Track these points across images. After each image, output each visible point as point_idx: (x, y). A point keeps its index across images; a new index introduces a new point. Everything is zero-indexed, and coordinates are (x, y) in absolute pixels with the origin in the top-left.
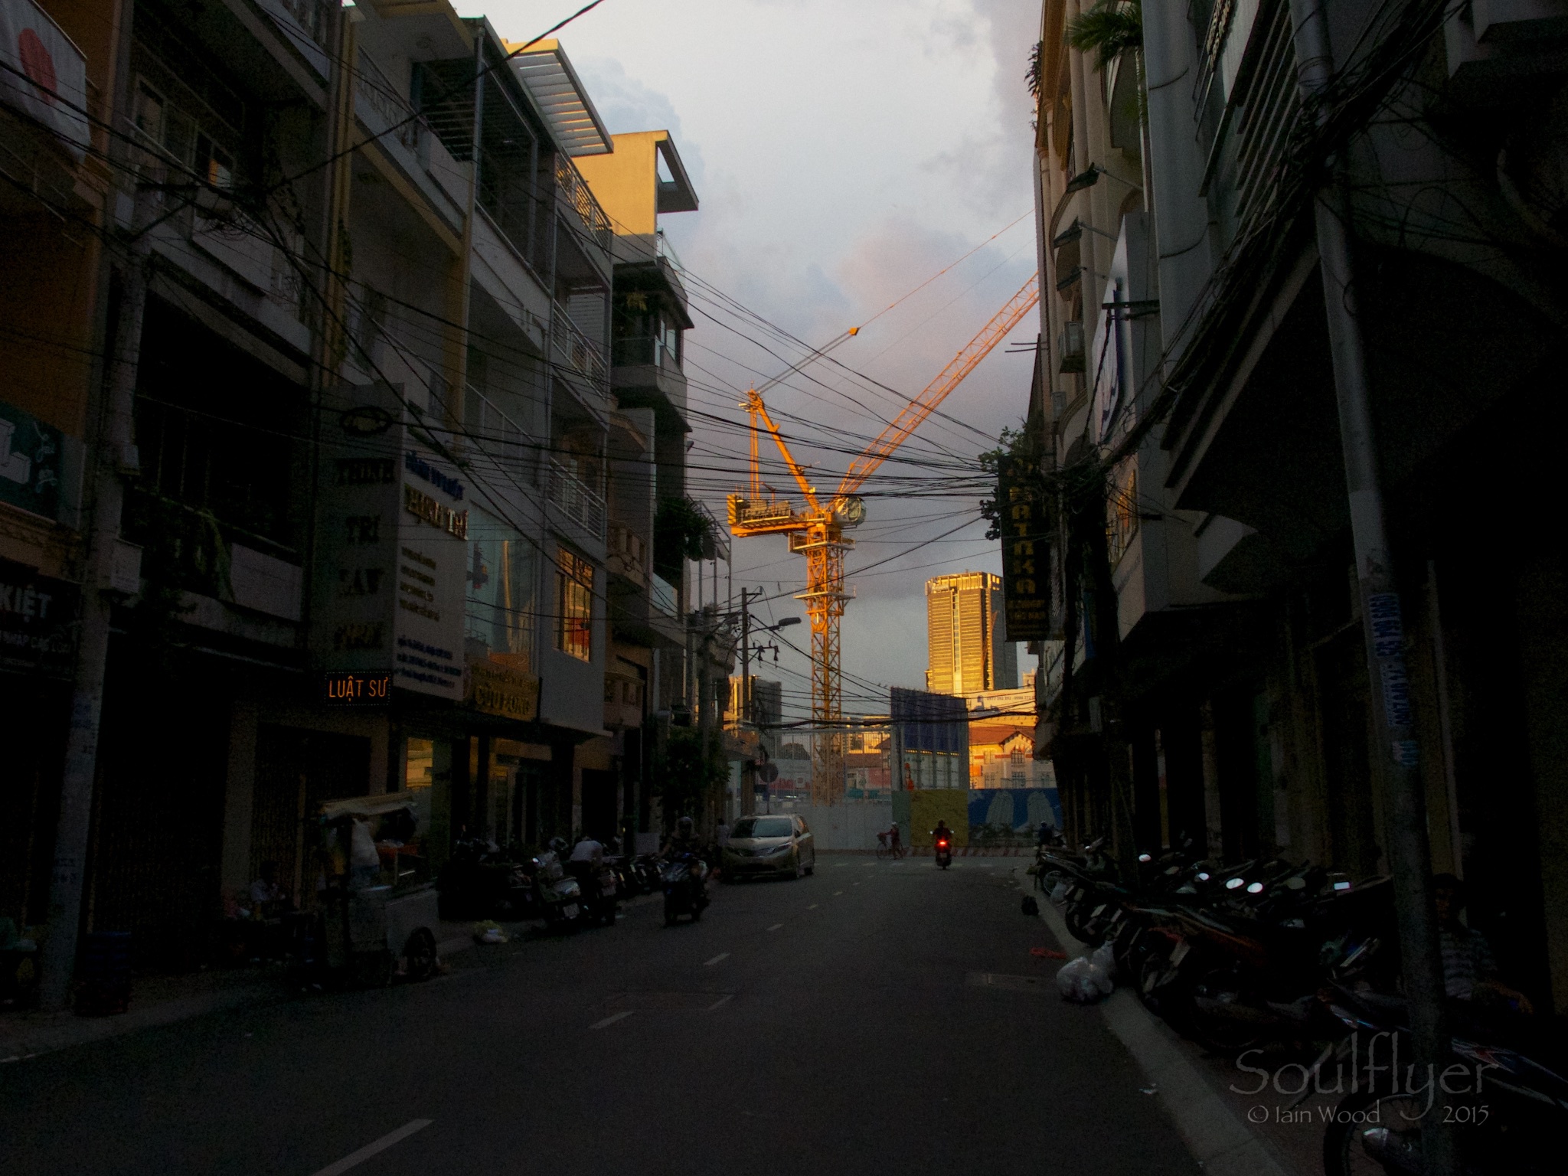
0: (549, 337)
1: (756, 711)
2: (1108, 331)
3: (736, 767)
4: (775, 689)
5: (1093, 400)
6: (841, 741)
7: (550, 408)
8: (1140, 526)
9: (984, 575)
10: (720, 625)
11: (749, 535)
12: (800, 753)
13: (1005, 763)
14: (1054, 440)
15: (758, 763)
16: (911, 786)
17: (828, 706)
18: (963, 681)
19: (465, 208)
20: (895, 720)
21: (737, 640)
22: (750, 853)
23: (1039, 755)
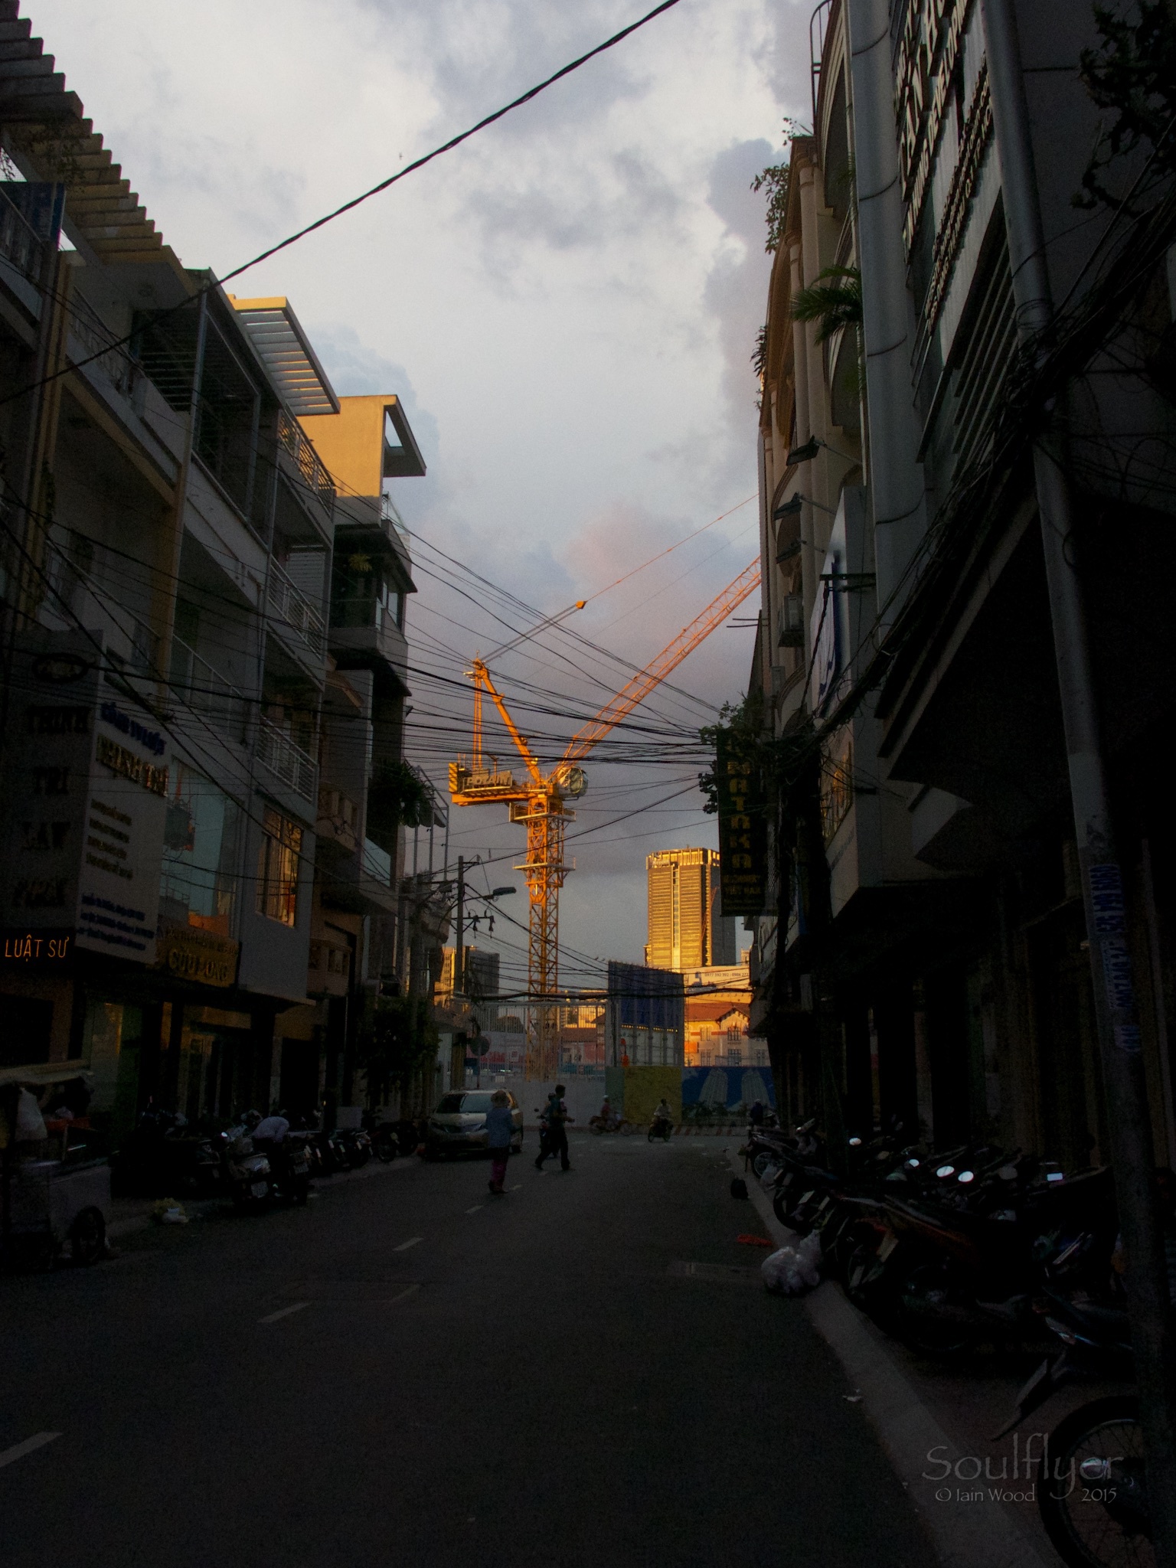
0: (265, 592)
1: (468, 982)
2: (826, 603)
3: (446, 1040)
4: (493, 961)
5: (810, 673)
6: (559, 1015)
7: (262, 662)
8: (854, 802)
9: (705, 852)
10: (434, 893)
11: (470, 803)
12: (515, 1025)
13: (721, 1040)
14: (773, 713)
15: (470, 1035)
16: (626, 1061)
17: (545, 978)
18: (681, 957)
19: (181, 460)
20: (612, 994)
21: (451, 908)
22: (457, 1128)
23: (753, 1032)
